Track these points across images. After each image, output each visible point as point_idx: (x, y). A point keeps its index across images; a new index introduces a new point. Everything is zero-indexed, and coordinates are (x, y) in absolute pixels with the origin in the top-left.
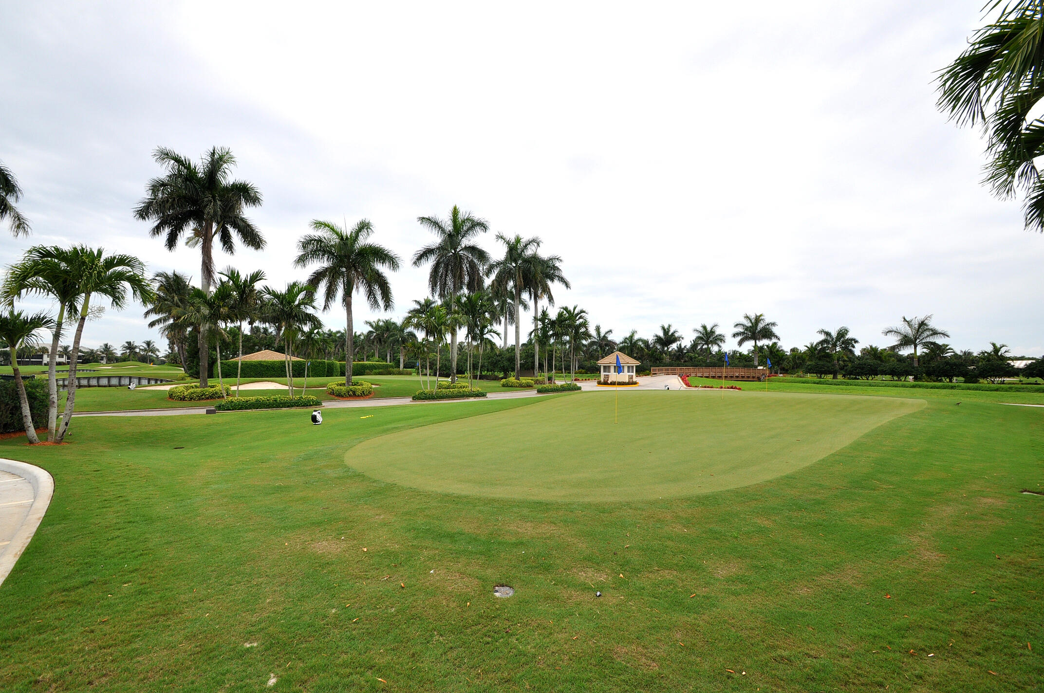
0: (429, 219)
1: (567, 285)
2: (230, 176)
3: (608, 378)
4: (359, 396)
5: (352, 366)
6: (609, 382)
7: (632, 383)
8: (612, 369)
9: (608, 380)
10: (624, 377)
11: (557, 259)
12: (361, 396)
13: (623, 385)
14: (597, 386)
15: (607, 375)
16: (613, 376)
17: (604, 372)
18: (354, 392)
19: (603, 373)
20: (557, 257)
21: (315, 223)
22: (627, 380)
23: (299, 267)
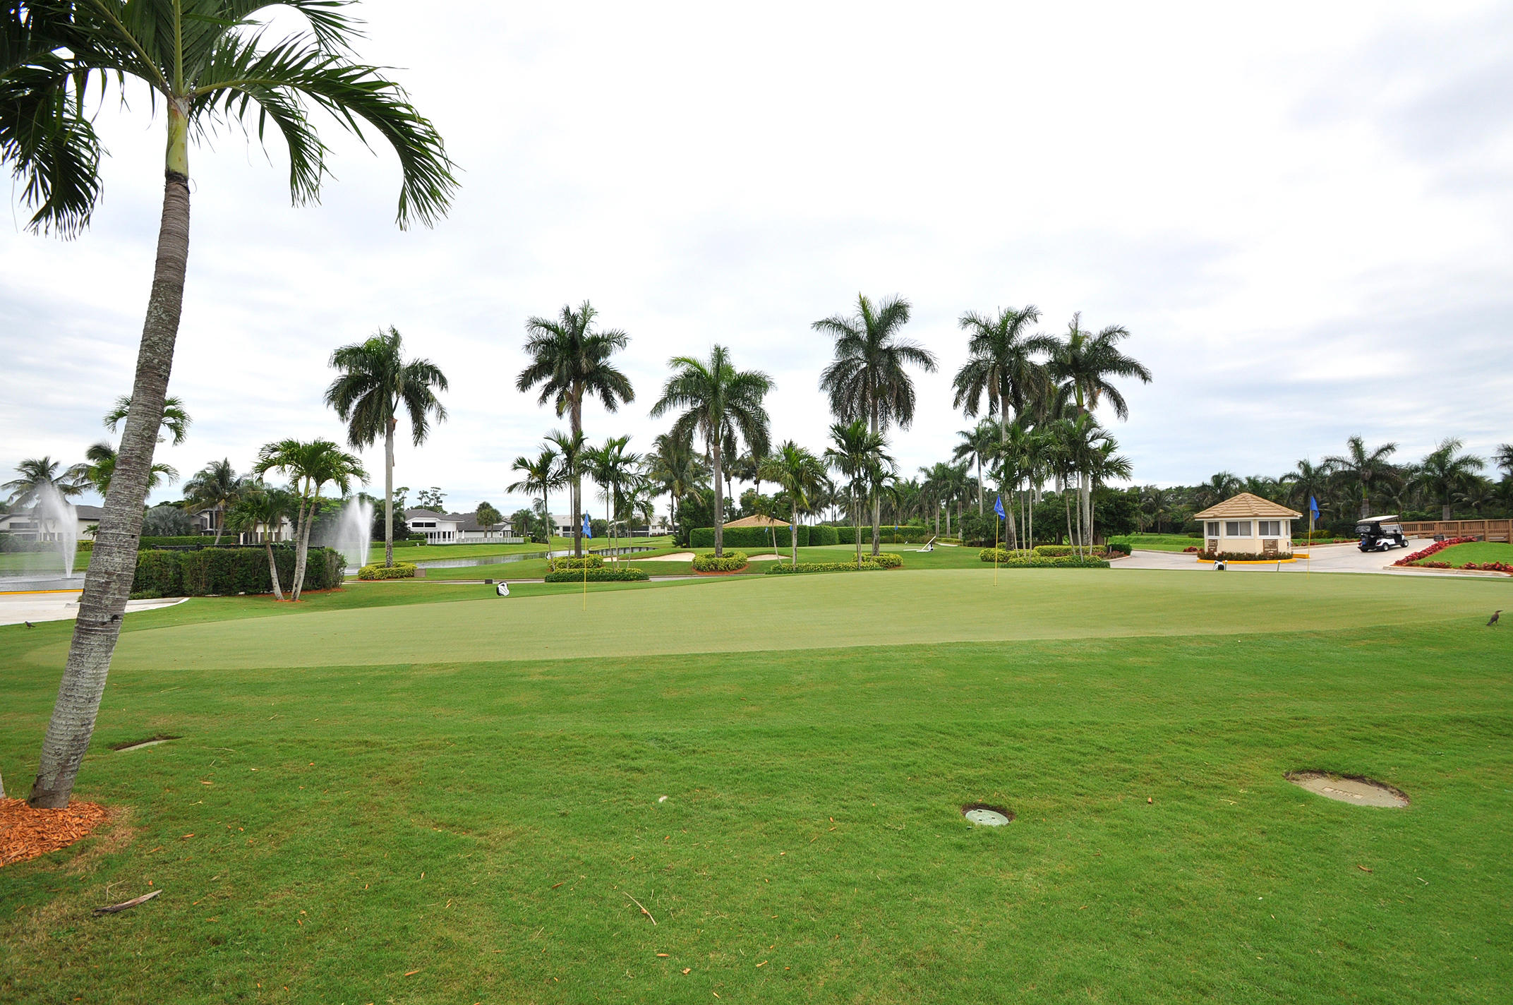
0: (828, 322)
1: (1145, 377)
2: (595, 328)
3: (1216, 545)
4: (721, 570)
5: (721, 533)
6: (1216, 554)
7: (1271, 555)
8: (1223, 529)
9: (1215, 550)
10: (1254, 542)
11: (1119, 332)
12: (725, 570)
13: (1246, 559)
14: (1197, 562)
15: (1214, 540)
16: (1227, 543)
17: (1210, 534)
18: (716, 566)
19: (1207, 537)
20: (1118, 329)
21: (674, 361)
22: (1259, 550)
23: (655, 418)
